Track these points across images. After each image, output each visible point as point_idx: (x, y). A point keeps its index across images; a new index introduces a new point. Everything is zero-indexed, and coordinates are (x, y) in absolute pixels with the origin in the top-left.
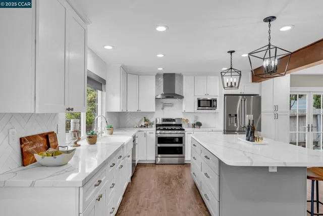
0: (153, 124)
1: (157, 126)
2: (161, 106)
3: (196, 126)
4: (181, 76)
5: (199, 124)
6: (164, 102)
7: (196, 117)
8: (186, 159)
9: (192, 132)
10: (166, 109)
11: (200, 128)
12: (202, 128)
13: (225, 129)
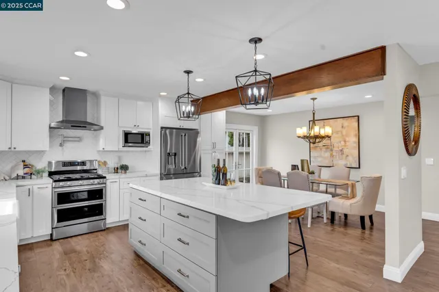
0: (43, 172)
1: (51, 174)
2: (59, 140)
3: (119, 171)
4: (96, 95)
5: (125, 168)
6: (65, 135)
7: (120, 158)
8: (108, 221)
9: (118, 180)
10: (68, 145)
11: (126, 173)
12: (128, 174)
13: (163, 171)
